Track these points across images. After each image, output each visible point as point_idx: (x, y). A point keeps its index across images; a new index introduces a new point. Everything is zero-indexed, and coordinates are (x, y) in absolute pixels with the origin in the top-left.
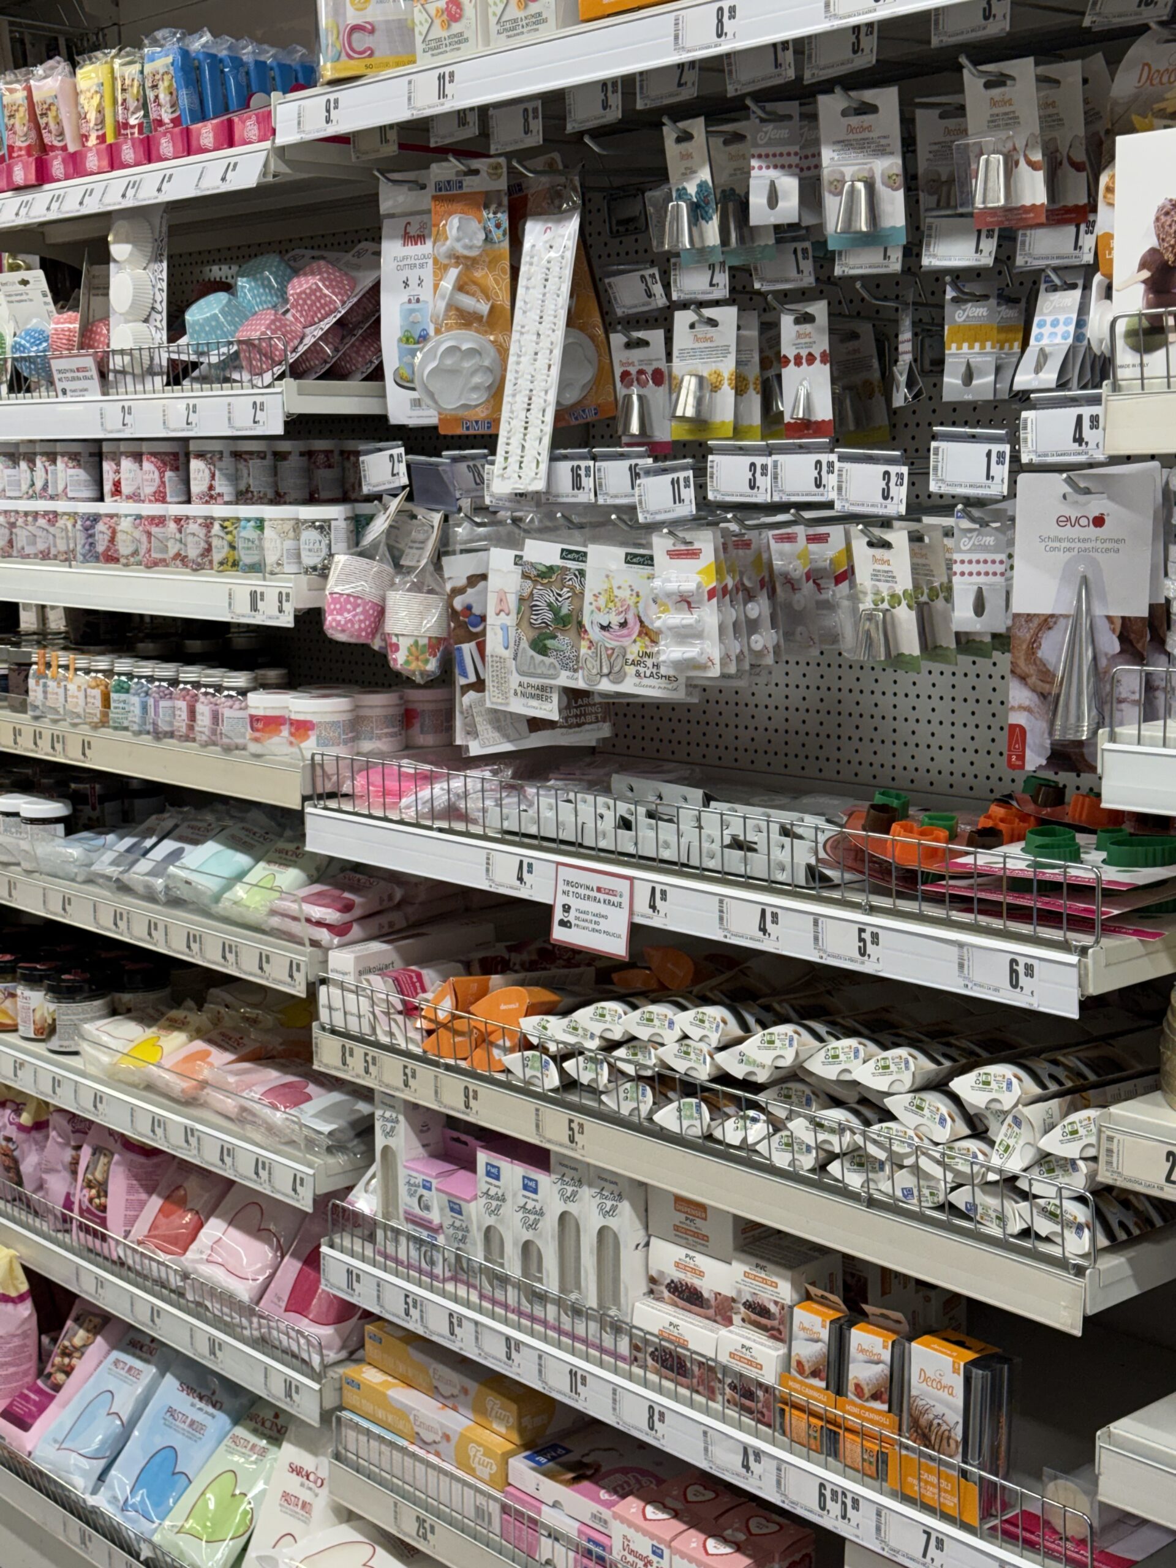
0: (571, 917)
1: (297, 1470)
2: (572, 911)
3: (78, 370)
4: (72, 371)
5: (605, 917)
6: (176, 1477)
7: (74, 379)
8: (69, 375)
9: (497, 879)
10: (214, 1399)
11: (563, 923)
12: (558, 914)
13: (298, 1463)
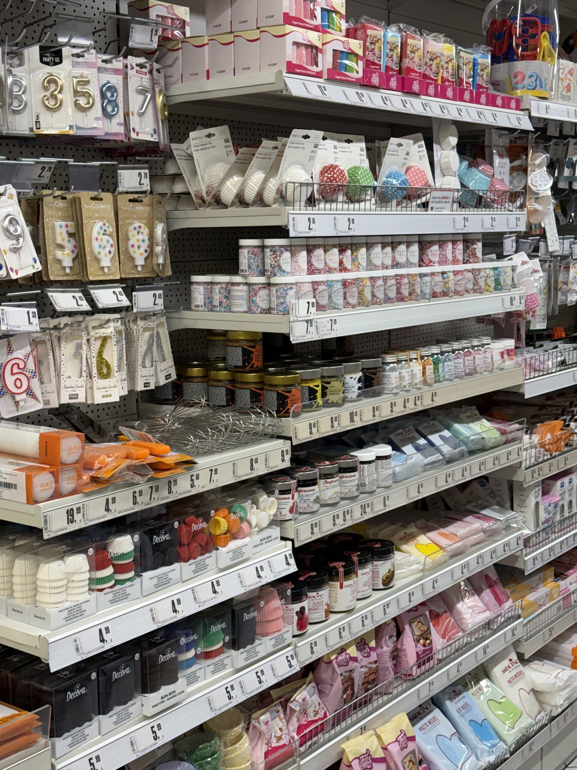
1: (505, 671)
3: (443, 198)
4: (440, 198)
6: (483, 724)
7: (439, 202)
8: (437, 200)
10: (457, 692)
13: (503, 668)
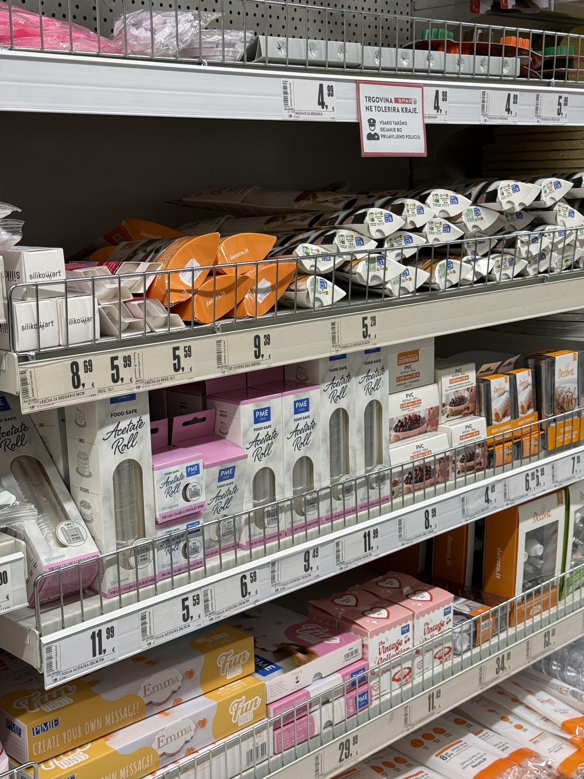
0: (377, 130)
2: (377, 124)
5: (404, 123)
9: (297, 108)
11: (371, 137)
12: (365, 130)
